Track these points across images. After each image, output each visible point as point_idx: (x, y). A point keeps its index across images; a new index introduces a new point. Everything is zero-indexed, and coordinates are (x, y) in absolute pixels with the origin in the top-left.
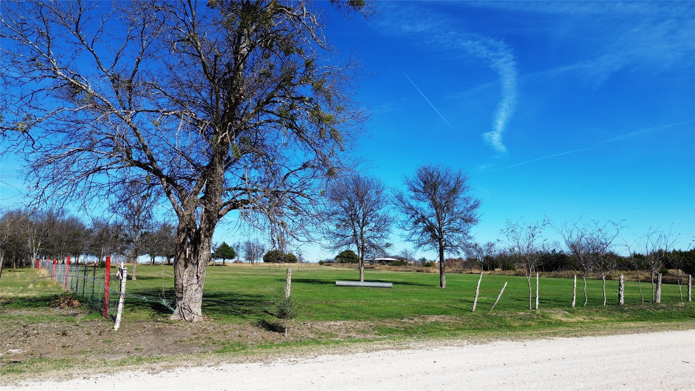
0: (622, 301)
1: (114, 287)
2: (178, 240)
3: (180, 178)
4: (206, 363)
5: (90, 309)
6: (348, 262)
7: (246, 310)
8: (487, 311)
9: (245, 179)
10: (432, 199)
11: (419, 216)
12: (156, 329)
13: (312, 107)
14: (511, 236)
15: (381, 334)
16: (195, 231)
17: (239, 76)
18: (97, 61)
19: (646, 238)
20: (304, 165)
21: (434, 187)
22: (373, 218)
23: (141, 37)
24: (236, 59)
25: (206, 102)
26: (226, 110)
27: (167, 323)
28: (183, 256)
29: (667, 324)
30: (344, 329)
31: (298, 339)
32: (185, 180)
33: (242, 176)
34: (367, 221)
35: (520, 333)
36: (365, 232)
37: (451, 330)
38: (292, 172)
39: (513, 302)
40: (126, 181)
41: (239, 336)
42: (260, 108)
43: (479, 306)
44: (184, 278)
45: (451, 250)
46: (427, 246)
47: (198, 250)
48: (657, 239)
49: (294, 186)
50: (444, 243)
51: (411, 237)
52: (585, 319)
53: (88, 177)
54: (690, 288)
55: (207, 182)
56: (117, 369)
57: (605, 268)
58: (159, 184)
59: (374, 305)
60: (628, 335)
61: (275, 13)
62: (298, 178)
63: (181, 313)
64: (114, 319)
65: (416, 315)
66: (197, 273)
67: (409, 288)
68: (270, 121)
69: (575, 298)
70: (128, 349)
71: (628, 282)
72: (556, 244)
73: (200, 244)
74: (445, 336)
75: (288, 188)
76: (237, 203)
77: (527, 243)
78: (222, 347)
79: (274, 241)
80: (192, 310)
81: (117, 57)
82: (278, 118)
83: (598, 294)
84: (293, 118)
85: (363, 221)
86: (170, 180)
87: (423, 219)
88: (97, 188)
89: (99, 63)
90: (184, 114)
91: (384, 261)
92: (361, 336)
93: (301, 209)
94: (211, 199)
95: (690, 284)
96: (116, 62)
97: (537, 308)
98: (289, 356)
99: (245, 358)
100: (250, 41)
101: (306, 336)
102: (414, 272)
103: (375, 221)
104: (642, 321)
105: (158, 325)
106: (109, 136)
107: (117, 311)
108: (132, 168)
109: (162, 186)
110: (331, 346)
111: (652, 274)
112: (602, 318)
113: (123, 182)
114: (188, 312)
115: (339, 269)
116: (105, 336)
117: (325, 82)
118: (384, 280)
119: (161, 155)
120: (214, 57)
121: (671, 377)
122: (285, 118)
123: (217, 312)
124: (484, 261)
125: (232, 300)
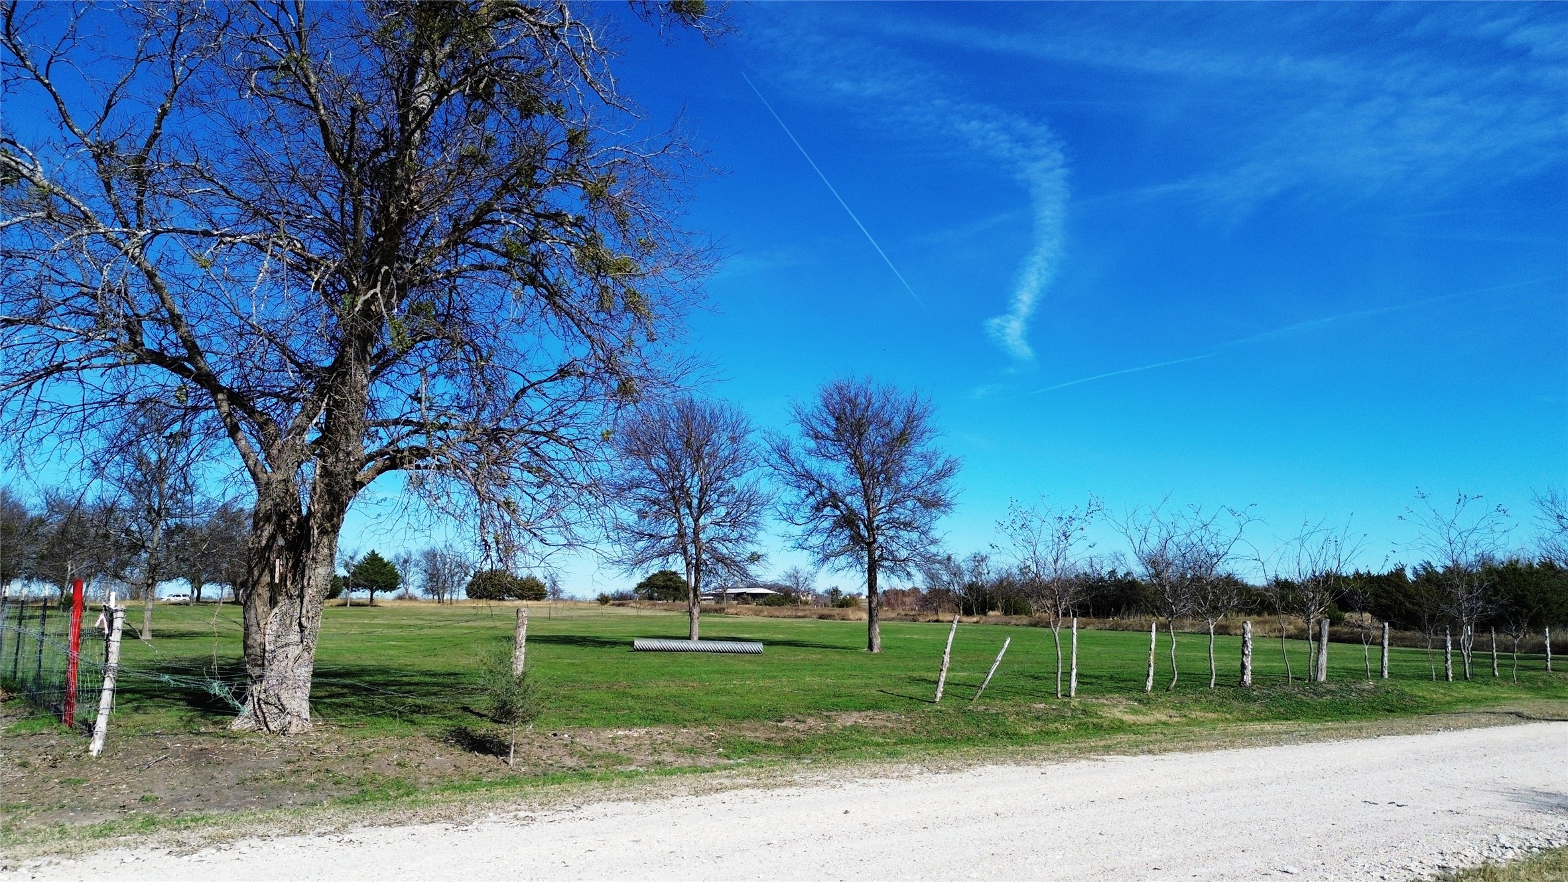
0: (1248, 678)
1: (90, 652)
2: (257, 540)
3: (263, 394)
4: (312, 828)
5: (31, 707)
6: (666, 598)
7: (418, 706)
8: (967, 701)
9: (419, 400)
10: (854, 456)
11: (824, 493)
12: (194, 753)
13: (583, 236)
14: (1020, 538)
15: (732, 755)
16: (298, 520)
17: (411, 160)
18: (60, 109)
19: (1297, 543)
20: (562, 370)
21: (859, 429)
22: (722, 495)
23: (171, 56)
24: (403, 119)
25: (330, 218)
26: (377, 237)
27: (224, 737)
28: (266, 579)
29: (1337, 725)
30: (647, 746)
31: (539, 771)
32: (275, 400)
33: (412, 392)
34: (708, 503)
35: (1035, 747)
36: (705, 527)
37: (888, 744)
38: (532, 385)
39: (1022, 683)
40: (127, 400)
41: (399, 764)
42: (459, 236)
43: (951, 691)
44: (268, 631)
45: (892, 568)
46: (843, 560)
47: (304, 565)
48: (1320, 546)
49: (537, 418)
50: (878, 553)
51: (806, 540)
52: (1171, 717)
53: (29, 387)
54: (1386, 650)
55: (327, 404)
56: (90, 844)
57: (1215, 610)
58: (211, 408)
59: (718, 692)
60: (1258, 749)
61: (497, 19)
62: (547, 400)
63: (258, 713)
64: (89, 728)
65: (811, 712)
66: (300, 618)
67: (800, 654)
68: (482, 267)
69: (1151, 673)
70: (124, 799)
71: (1262, 639)
72: (1117, 557)
73: (308, 551)
74: (874, 756)
75: (524, 422)
76: (399, 455)
77: (1054, 553)
78: (356, 790)
79: (486, 544)
80: (287, 706)
81: (110, 101)
82: (502, 261)
83: (1201, 665)
84: (537, 263)
85: (700, 503)
86: (238, 399)
87: (834, 499)
88: (53, 416)
89: (63, 113)
90: (274, 243)
91: (748, 594)
92: (685, 761)
93: (552, 471)
94: (337, 445)
95: (1386, 643)
96: (106, 113)
97: (1073, 694)
98: (514, 806)
99: (410, 813)
100: (437, 79)
101: (557, 762)
102: (814, 619)
103: (727, 504)
104: (1287, 719)
105: (200, 743)
106: (85, 290)
107: (97, 711)
108: (142, 368)
109: (217, 412)
110: (614, 784)
111: (1309, 620)
112: (1206, 715)
113: (121, 400)
114: (276, 711)
115: (643, 613)
116: (65, 770)
117: (614, 181)
118: (746, 636)
119: (216, 339)
120: (349, 113)
121: (1340, 835)
122: (519, 260)
123: (348, 710)
124: (966, 594)
125: (386, 684)
